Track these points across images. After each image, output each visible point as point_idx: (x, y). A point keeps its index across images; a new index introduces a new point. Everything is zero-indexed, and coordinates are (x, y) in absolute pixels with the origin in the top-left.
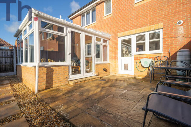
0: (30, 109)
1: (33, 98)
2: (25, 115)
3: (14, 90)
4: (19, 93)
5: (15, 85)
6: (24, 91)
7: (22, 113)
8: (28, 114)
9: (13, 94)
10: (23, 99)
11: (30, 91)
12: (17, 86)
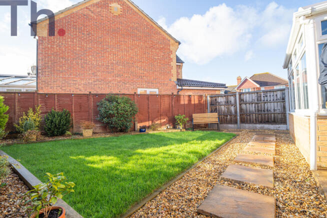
0: (289, 190)
1: (303, 176)
2: (277, 195)
3: (277, 152)
4: (282, 159)
5: (282, 145)
6: (293, 159)
7: (274, 190)
8: (282, 197)
9: (274, 158)
10: (285, 172)
11: (302, 162)
12: (285, 147)
